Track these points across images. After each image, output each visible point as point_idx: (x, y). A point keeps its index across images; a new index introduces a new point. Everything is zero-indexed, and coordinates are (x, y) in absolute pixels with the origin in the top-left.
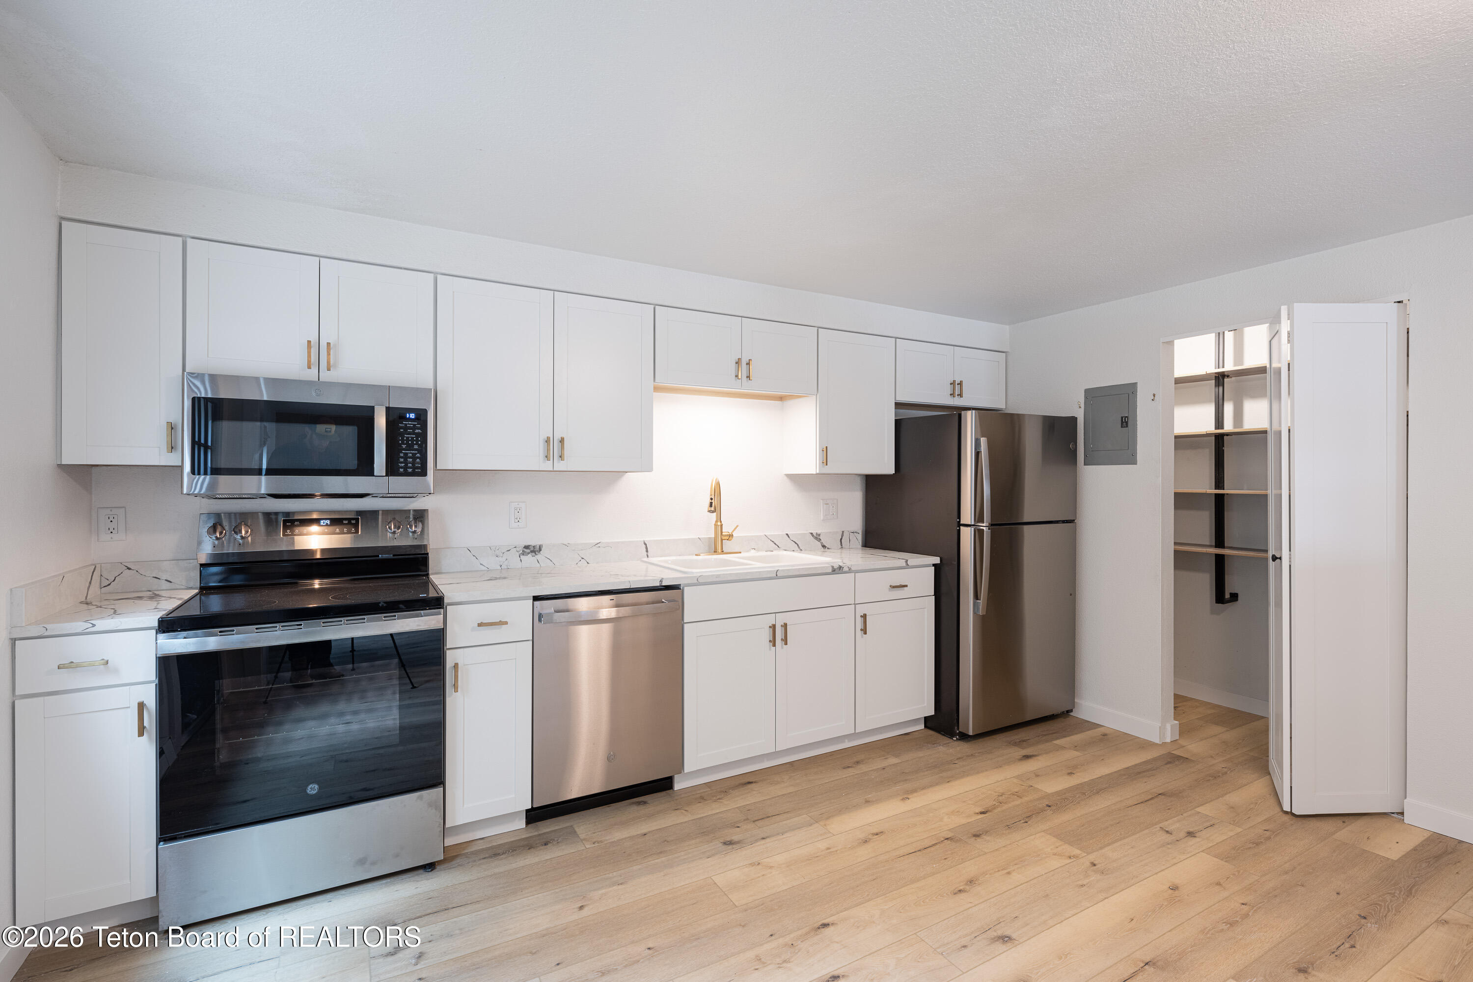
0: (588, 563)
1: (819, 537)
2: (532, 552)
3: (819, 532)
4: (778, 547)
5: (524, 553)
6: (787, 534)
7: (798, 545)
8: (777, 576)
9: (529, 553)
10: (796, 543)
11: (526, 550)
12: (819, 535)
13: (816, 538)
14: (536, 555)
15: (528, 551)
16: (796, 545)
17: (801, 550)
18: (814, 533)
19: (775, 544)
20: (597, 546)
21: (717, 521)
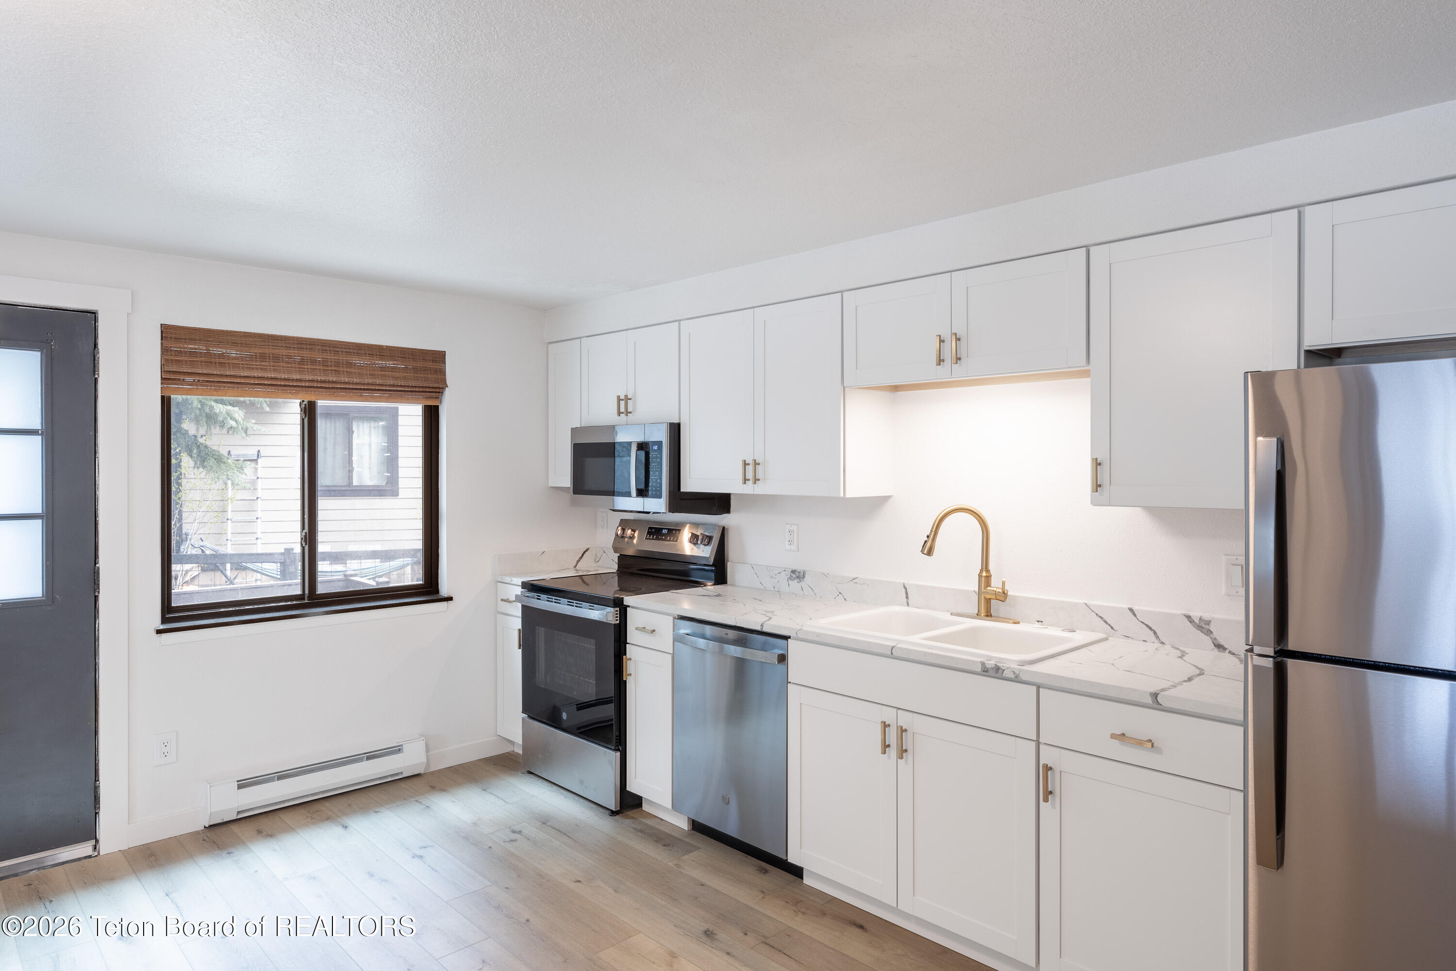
0: (845, 600)
1: (1207, 627)
2: (798, 577)
3: (1207, 616)
4: (1112, 628)
5: (791, 578)
6: (1131, 610)
7: (1155, 633)
8: (892, 654)
9: (795, 579)
10: (1150, 629)
11: (792, 575)
12: (1208, 623)
13: (1200, 628)
14: (801, 581)
15: (794, 576)
16: (1151, 633)
17: (1163, 643)
18: (1196, 615)
19: (1106, 622)
20: (855, 581)
21: (981, 571)
